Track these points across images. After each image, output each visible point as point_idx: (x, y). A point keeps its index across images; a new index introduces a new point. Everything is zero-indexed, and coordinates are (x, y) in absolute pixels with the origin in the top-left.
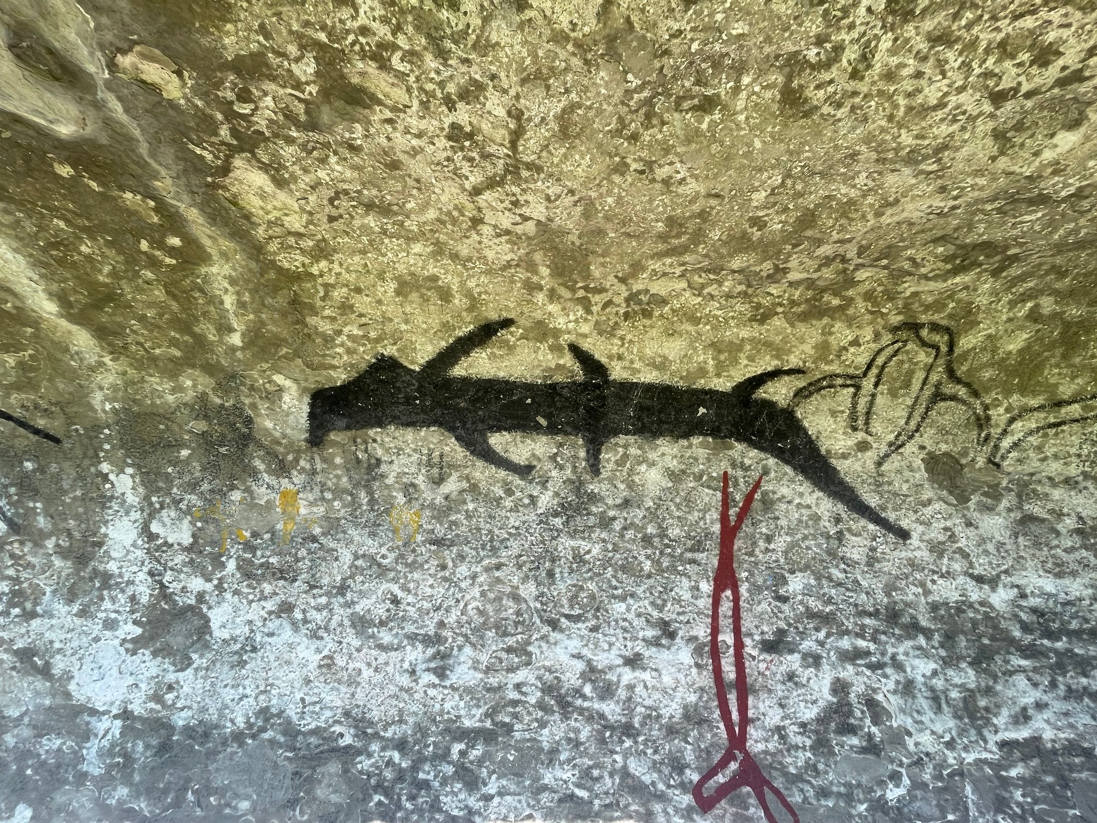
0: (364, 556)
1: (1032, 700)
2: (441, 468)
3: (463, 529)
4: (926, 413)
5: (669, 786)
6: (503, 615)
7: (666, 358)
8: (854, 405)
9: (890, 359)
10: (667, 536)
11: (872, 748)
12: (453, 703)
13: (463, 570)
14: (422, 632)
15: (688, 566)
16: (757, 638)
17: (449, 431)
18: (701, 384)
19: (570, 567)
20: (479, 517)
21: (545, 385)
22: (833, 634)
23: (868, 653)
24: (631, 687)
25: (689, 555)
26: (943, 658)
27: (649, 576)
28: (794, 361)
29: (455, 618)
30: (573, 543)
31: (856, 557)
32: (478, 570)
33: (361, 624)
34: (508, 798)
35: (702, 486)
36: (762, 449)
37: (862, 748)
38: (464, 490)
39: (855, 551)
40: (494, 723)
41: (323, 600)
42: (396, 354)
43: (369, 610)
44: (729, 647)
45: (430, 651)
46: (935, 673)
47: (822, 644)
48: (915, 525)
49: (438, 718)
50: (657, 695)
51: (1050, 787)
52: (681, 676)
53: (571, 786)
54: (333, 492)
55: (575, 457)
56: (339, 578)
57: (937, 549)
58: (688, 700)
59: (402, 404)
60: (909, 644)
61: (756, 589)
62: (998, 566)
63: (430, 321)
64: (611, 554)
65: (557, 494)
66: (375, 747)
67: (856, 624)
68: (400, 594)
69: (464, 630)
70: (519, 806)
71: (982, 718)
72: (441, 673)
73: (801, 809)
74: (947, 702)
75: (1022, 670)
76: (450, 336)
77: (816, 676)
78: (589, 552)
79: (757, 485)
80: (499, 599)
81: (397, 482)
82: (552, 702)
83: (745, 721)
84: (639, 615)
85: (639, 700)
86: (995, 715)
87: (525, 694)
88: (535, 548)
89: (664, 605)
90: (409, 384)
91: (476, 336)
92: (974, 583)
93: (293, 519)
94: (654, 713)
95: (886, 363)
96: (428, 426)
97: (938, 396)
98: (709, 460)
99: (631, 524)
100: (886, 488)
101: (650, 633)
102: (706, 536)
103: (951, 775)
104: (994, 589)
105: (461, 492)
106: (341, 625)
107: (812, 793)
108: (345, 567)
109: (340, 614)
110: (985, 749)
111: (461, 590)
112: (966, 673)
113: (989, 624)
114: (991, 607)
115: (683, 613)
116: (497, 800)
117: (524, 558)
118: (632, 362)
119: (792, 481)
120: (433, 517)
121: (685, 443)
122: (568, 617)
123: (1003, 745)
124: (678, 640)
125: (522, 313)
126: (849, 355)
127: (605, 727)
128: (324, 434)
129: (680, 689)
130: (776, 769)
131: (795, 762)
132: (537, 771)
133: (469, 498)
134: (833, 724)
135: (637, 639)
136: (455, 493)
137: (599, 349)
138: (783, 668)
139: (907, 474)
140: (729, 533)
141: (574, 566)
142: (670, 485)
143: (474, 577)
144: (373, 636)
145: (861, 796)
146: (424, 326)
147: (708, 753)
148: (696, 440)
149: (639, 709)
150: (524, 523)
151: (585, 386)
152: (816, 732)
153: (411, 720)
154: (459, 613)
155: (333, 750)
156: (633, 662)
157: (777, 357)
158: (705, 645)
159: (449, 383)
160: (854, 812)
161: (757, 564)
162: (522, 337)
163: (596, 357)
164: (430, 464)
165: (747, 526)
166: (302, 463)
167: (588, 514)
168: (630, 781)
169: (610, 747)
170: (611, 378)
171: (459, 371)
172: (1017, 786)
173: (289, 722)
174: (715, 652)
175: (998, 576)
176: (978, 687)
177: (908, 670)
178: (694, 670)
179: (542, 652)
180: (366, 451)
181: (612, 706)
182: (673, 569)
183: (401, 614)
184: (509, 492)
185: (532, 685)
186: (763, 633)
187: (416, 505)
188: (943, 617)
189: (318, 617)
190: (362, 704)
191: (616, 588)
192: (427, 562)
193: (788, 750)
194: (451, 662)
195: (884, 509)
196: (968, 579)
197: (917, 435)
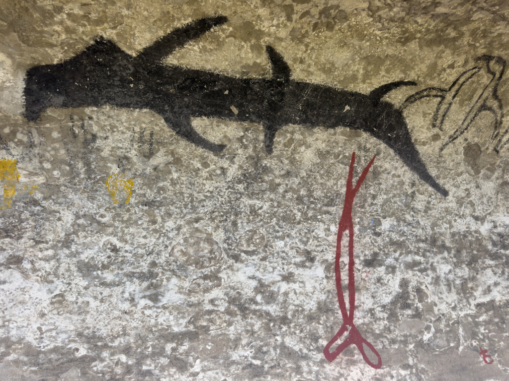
0: (84, 216)
1: (493, 282)
2: (151, 145)
3: (170, 193)
4: (474, 118)
5: (310, 350)
6: (201, 254)
7: (333, 64)
8: (438, 110)
9: (467, 80)
10: (312, 196)
11: (418, 315)
12: (164, 318)
13: (170, 224)
14: (138, 270)
15: (324, 216)
16: (362, 258)
17: (159, 113)
18: (351, 88)
19: (248, 219)
20: (182, 184)
21: (242, 80)
22: (403, 253)
23: (420, 263)
24: (286, 294)
25: (325, 208)
26: (454, 263)
27: (299, 223)
28: (412, 76)
29: (164, 258)
30: (251, 202)
31: (419, 207)
32: (182, 223)
33: (87, 269)
34: (209, 373)
35: (338, 162)
36: (379, 137)
37: (413, 315)
38: (170, 163)
39: (419, 204)
40: (196, 327)
41: (50, 252)
42: (115, 38)
43: (93, 258)
44: (345, 265)
45: (145, 284)
46: (450, 271)
47: (396, 259)
48: (452, 188)
49: (154, 329)
50: (302, 298)
51: (497, 323)
52: (317, 285)
53: (250, 359)
54: (52, 163)
55: (256, 139)
56: (63, 235)
57: (460, 202)
58: (321, 298)
59: (118, 86)
60: (440, 256)
61: (363, 229)
62: (487, 210)
63: (152, 9)
64: (276, 209)
65: (241, 167)
66: (105, 354)
67: (415, 247)
68: (119, 244)
69: (172, 267)
70: (217, 376)
71: (469, 293)
72: (155, 298)
73: (382, 352)
74: (454, 286)
75: (490, 266)
76: (169, 26)
77: (393, 278)
78: (261, 208)
79: (372, 162)
80: (197, 243)
81: (111, 155)
82: (236, 309)
83: (353, 307)
84: (292, 248)
85: (291, 301)
86: (475, 291)
87: (217, 306)
88: (224, 206)
89: (308, 241)
90: (125, 68)
91: (193, 29)
92: (474, 220)
93: (13, 185)
94: (300, 309)
95: (464, 82)
96: (141, 108)
97: (484, 107)
98: (345, 144)
99: (290, 188)
100: (442, 165)
101: (298, 259)
102: (337, 196)
103: (453, 324)
104: (482, 224)
105: (168, 164)
106: (68, 270)
107: (387, 342)
108: (69, 225)
109: (66, 263)
110: (470, 309)
111: (169, 238)
112: (465, 270)
113: (478, 243)
114: (480, 234)
115: (320, 245)
116: (201, 375)
117: (216, 214)
118: (309, 66)
119: (392, 159)
120: (144, 184)
121: (332, 131)
122: (246, 252)
123: (479, 306)
124: (316, 263)
125: (235, 12)
126: (445, 75)
127: (270, 320)
128: (40, 110)
129: (316, 292)
130: (369, 332)
131: (378, 327)
132: (228, 353)
133: (173, 169)
134: (399, 304)
135: (291, 263)
136: (162, 165)
137: (288, 52)
138: (376, 275)
139: (454, 156)
140: (351, 193)
141: (251, 218)
142: (319, 161)
143: (179, 228)
144: (98, 277)
145: (411, 341)
146: (145, 13)
147: (332, 328)
148: (339, 129)
149: (291, 307)
150: (217, 188)
151: (270, 84)
152: (390, 309)
153: (133, 333)
154: (168, 255)
155: (71, 361)
156: (288, 278)
157: (404, 72)
158: (331, 264)
159: (160, 71)
160: (408, 349)
161: (365, 213)
162: (232, 35)
163: (285, 59)
164: (141, 140)
165: (362, 189)
166: (19, 136)
167: (262, 182)
168: (286, 350)
169: (273, 332)
170: (291, 78)
171: (172, 60)
172: (482, 325)
173: (29, 346)
174: (337, 270)
175: (486, 216)
176: (469, 277)
177: (438, 271)
178: (325, 281)
179: (228, 277)
180: (82, 127)
181: (274, 307)
182: (314, 218)
183: (120, 259)
184: (205, 165)
185: (222, 299)
186: (365, 255)
187: (129, 174)
188: (457, 240)
189: (48, 266)
190: (91, 326)
191: (278, 232)
192: (140, 219)
193: (375, 321)
194: (162, 290)
195: (438, 177)
196: (472, 218)
197: (465, 131)
